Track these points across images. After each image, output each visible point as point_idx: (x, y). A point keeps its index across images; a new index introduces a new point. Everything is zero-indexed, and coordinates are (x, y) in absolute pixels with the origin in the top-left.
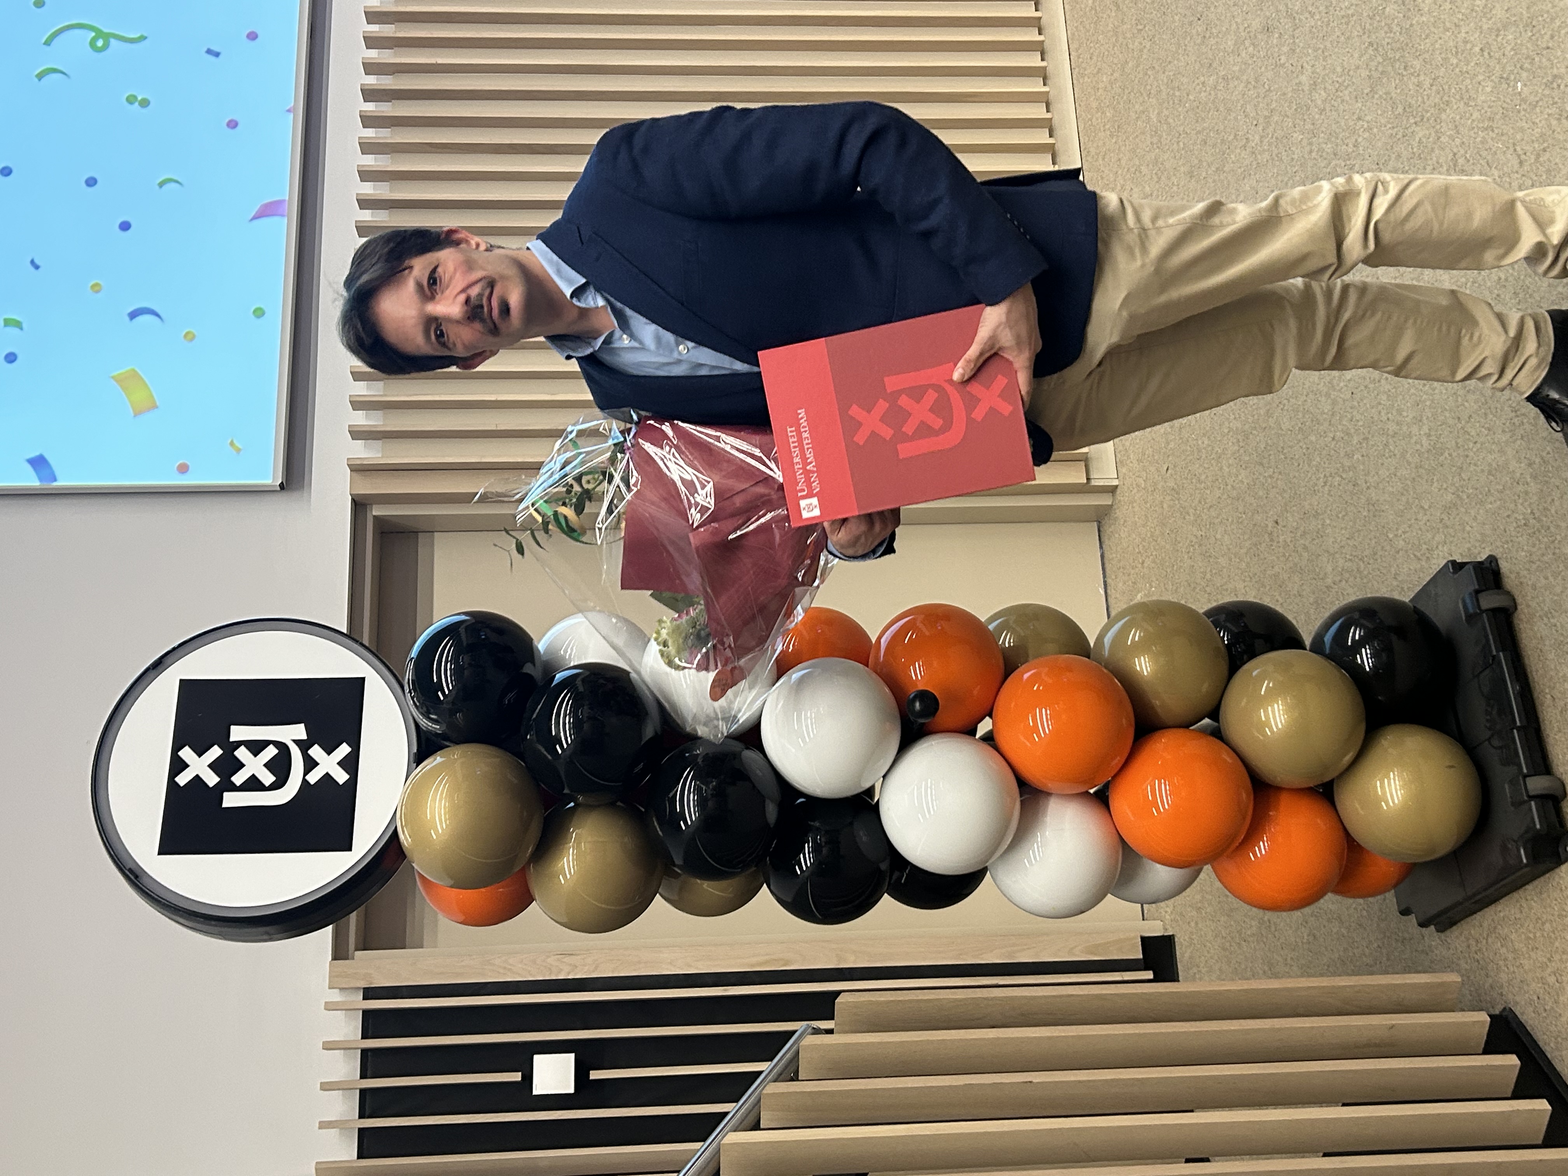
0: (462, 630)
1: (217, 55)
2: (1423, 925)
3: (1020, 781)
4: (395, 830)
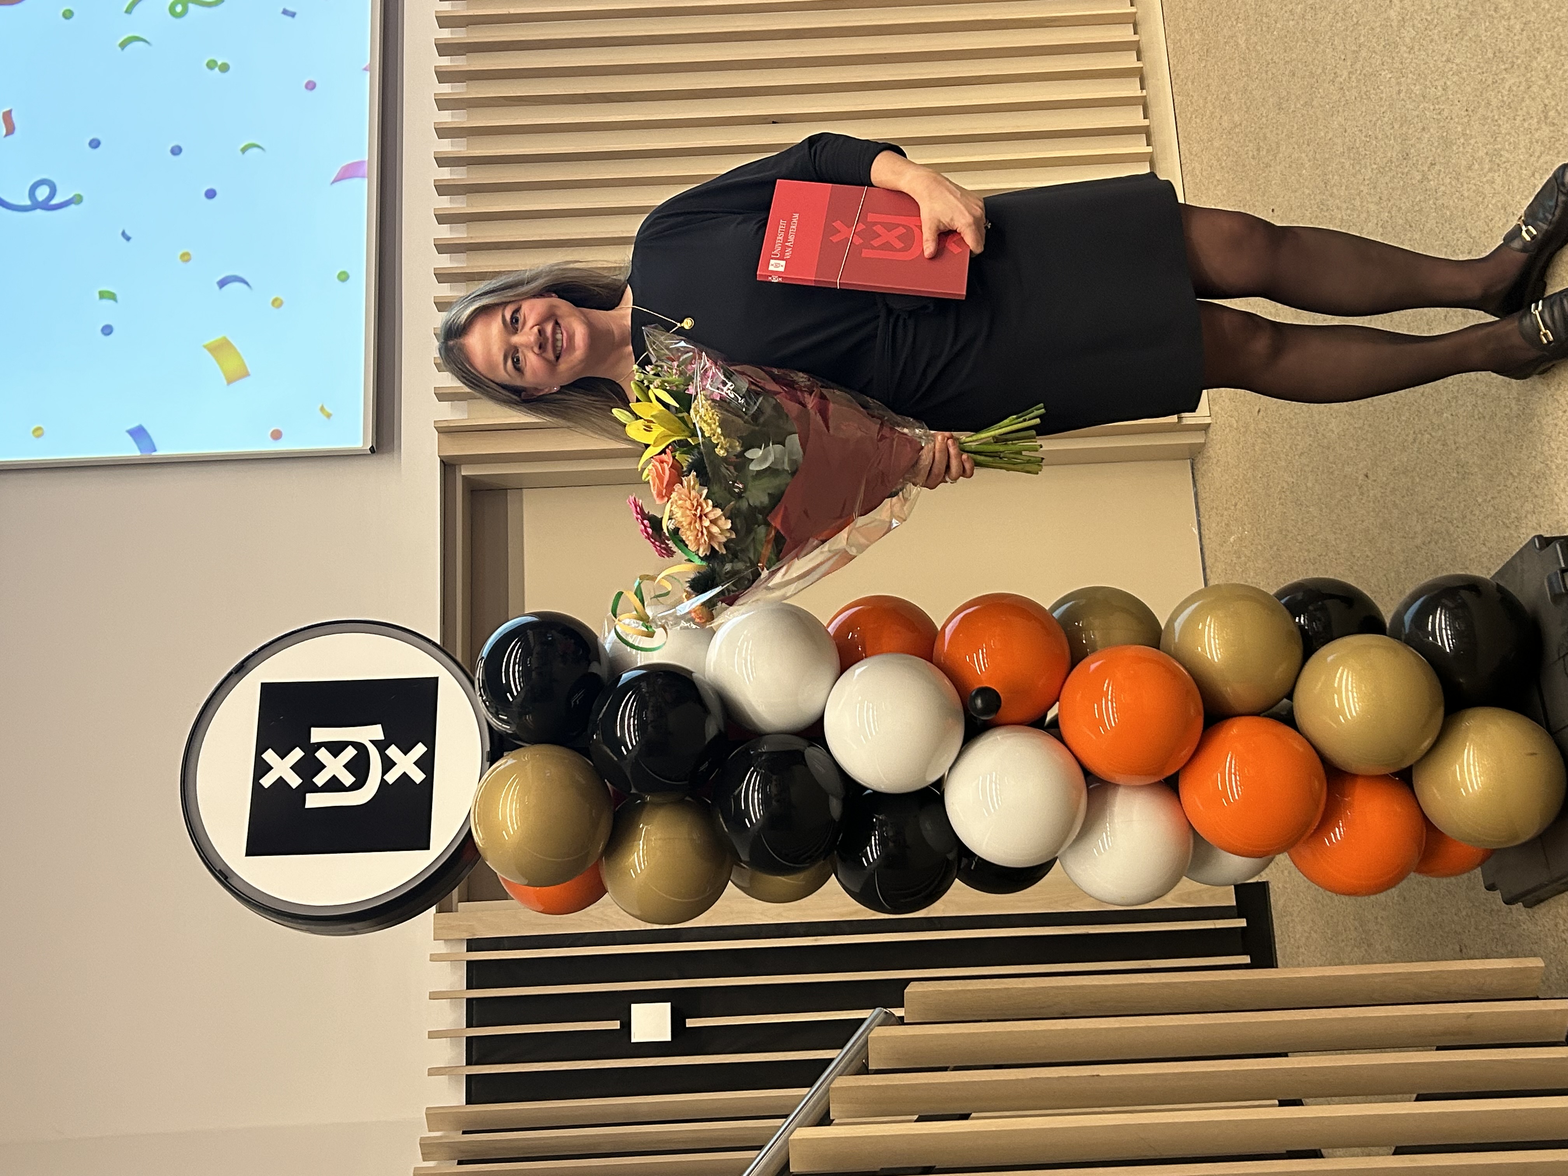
0: (530, 631)
1: (293, 15)
2: (1508, 902)
3: (1088, 774)
4: (470, 829)
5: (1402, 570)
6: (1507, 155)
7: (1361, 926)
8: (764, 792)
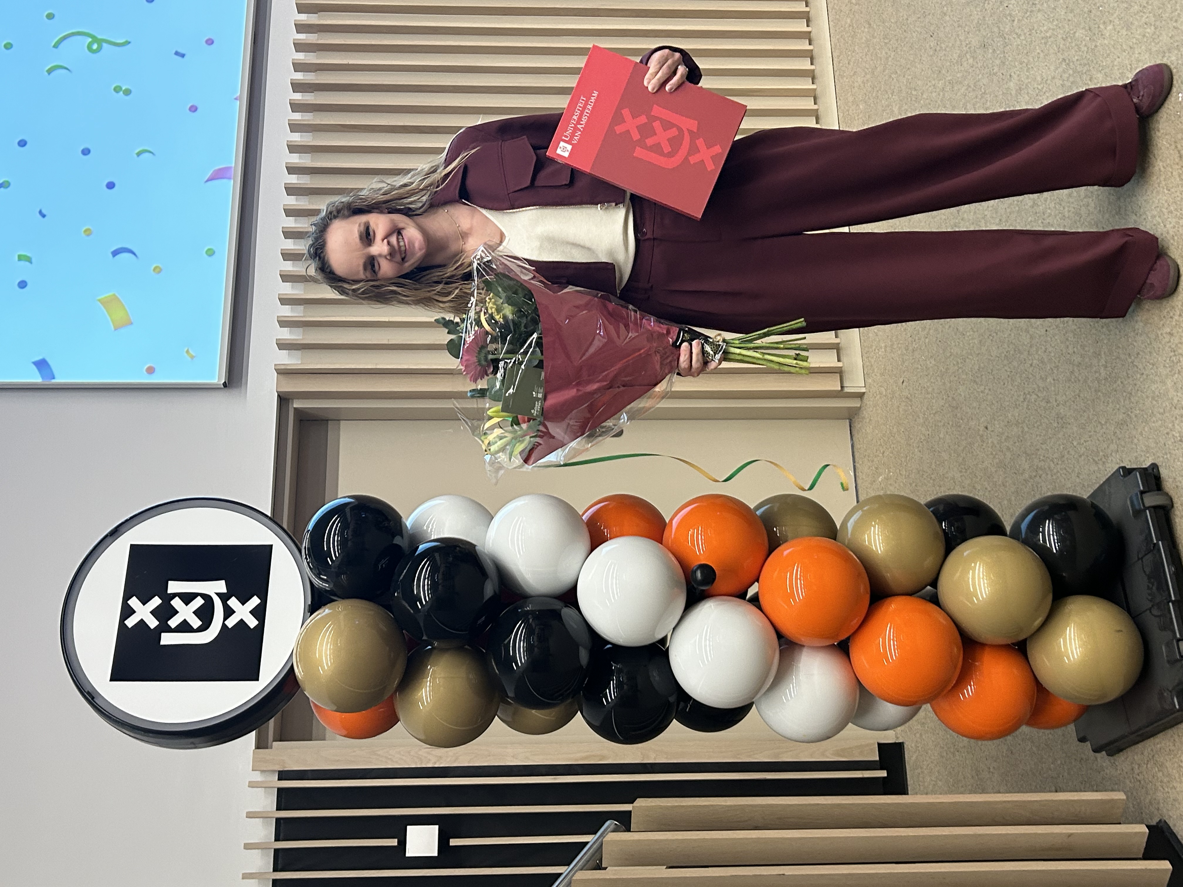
0: (348, 510)
2: (1096, 751)
3: (780, 635)
4: (292, 665)
5: (1013, 498)
7: (977, 775)
8: (528, 641)
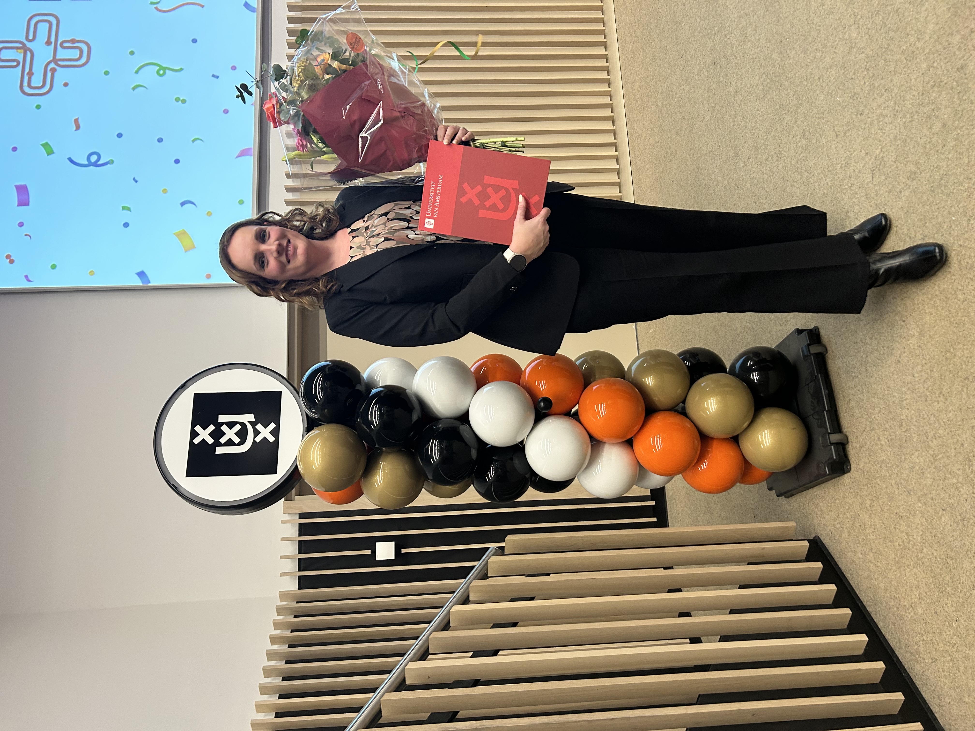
0: (327, 369)
1: (217, 77)
2: (778, 495)
3: (591, 437)
4: (297, 464)
6: (785, 153)
8: (440, 447)
